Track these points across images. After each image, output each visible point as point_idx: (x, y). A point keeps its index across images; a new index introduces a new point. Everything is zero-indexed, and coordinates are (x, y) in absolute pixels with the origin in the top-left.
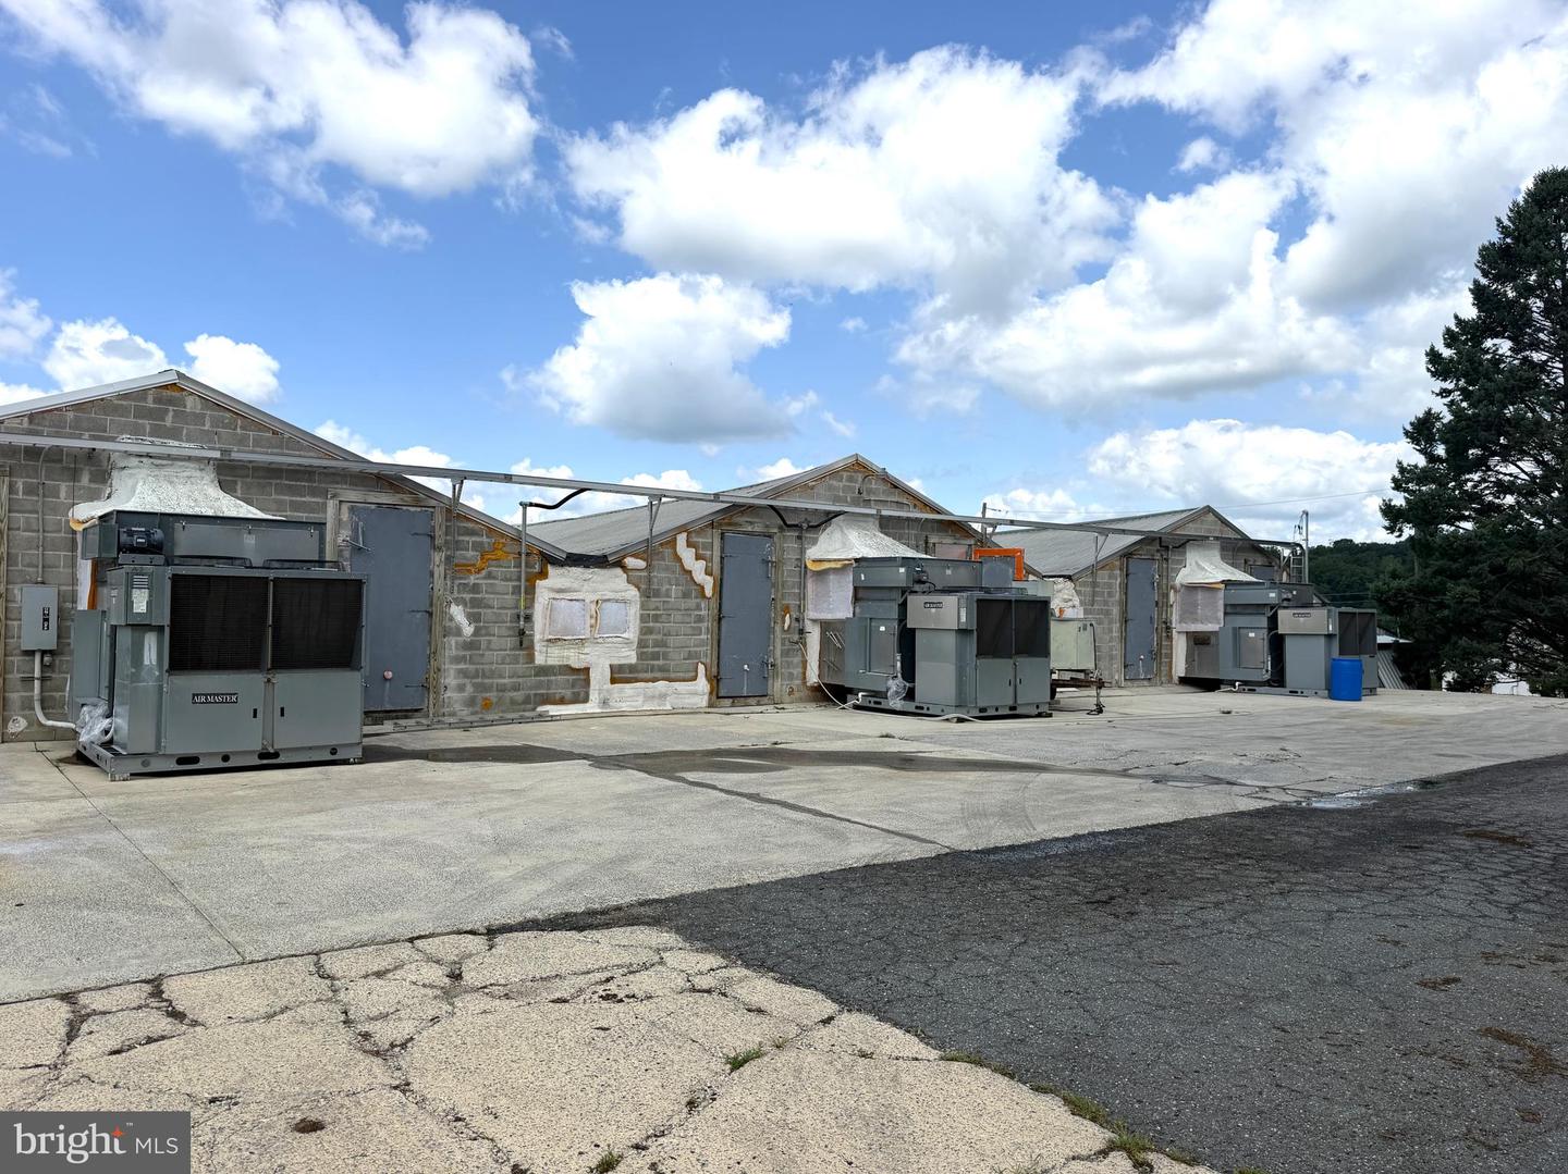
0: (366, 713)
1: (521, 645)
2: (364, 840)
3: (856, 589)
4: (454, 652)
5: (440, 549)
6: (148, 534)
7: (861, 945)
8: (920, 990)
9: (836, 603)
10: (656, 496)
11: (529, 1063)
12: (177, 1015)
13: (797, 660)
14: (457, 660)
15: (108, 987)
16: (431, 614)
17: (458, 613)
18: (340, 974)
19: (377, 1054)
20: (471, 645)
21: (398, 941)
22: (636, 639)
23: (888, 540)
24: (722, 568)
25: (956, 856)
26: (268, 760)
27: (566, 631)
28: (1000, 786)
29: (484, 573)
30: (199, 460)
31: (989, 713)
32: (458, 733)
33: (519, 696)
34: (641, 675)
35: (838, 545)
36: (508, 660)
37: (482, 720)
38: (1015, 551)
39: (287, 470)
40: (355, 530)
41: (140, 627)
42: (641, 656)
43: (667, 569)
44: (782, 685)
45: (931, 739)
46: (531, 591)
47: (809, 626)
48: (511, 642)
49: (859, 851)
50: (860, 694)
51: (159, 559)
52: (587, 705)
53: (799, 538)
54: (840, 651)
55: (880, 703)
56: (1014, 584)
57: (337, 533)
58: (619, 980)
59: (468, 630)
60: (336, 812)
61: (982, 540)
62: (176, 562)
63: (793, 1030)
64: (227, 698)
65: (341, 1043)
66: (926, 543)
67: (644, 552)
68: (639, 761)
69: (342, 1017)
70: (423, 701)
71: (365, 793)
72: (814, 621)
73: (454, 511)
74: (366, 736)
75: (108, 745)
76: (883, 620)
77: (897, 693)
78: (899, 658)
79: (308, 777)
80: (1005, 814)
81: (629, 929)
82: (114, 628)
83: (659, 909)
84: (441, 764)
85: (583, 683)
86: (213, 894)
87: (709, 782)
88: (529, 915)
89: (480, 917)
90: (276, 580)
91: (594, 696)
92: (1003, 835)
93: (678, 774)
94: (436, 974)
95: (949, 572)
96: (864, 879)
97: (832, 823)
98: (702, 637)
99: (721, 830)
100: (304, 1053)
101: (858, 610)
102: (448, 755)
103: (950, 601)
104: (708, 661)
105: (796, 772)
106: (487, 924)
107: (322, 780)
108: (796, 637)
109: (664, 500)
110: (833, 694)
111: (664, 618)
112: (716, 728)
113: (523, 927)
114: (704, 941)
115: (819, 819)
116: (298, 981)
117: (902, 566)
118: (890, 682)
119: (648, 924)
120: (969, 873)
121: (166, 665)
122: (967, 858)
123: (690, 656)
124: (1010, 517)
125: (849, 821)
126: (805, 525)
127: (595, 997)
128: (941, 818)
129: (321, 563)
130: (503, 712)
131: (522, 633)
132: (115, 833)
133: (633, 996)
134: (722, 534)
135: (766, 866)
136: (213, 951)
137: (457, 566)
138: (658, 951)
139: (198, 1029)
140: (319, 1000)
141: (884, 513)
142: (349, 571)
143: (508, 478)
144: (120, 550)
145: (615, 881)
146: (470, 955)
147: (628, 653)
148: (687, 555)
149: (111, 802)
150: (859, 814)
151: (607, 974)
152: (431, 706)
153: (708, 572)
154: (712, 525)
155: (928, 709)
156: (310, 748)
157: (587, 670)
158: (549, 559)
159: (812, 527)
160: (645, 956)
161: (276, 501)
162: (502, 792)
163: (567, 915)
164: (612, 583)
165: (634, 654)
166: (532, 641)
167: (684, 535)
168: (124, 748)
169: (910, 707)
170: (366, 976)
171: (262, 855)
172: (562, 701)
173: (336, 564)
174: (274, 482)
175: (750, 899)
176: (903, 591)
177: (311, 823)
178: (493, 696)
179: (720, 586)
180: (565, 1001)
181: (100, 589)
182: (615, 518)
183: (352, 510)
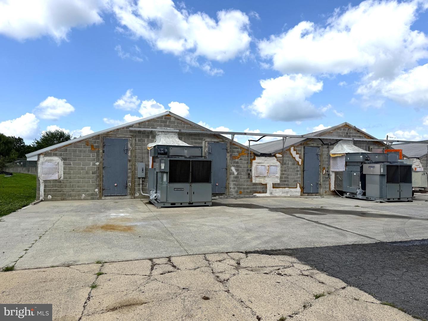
0: (213, 194)
1: (249, 177)
2: (214, 226)
3: (346, 162)
4: (232, 179)
5: (229, 153)
6: (164, 150)
7: (353, 267)
8: (373, 282)
9: (340, 166)
10: (285, 137)
11: (259, 289)
12: (174, 266)
13: (328, 183)
14: (233, 181)
15: (159, 258)
16: (227, 169)
17: (233, 169)
18: (210, 260)
19: (221, 282)
20: (236, 177)
21: (224, 253)
22: (279, 176)
23: (356, 148)
24: (304, 157)
25: (382, 243)
26: (191, 205)
27: (261, 174)
28: (396, 223)
29: (239, 158)
30: (174, 132)
31: (391, 200)
32: (234, 200)
33: (249, 191)
34: (281, 186)
35: (340, 149)
36: (246, 181)
37: (239, 197)
38: (399, 150)
39: (193, 134)
40: (209, 148)
41: (163, 172)
42: (281, 181)
43: (288, 157)
44: (323, 190)
45: (372, 208)
46: (251, 163)
47: (331, 173)
48: (246, 177)
49: (350, 240)
50: (348, 194)
51: (166, 156)
52: (267, 194)
53: (328, 147)
54: (341, 181)
55: (354, 196)
56: (399, 161)
57: (205, 149)
58: (282, 270)
59: (236, 173)
60: (207, 218)
61: (388, 147)
62: (170, 157)
63: (333, 290)
64: (181, 189)
65: (212, 278)
66: (369, 148)
67: (281, 152)
68: (282, 210)
69: (212, 271)
70: (225, 191)
71: (213, 214)
72: (333, 172)
73: (232, 143)
74: (213, 199)
75: (156, 200)
76: (355, 172)
77: (360, 193)
78: (360, 183)
79: (199, 209)
80: (398, 231)
81: (283, 256)
82: (157, 173)
83: (291, 252)
84: (231, 208)
85: (265, 188)
86: (180, 237)
87: (303, 217)
88: (256, 249)
89: (243, 248)
90: (192, 161)
91: (268, 191)
92: (398, 238)
93: (293, 214)
94: (234, 263)
95: (377, 157)
96: (352, 248)
97: (341, 231)
98: (298, 176)
99: (307, 231)
100: (203, 279)
101: (347, 168)
102: (232, 205)
103: (378, 166)
104: (300, 183)
105: (328, 216)
106: (245, 250)
107: (203, 210)
108: (327, 176)
109: (287, 138)
110: (339, 193)
111: (287, 171)
112: (303, 202)
113: (255, 252)
114: (305, 261)
115: (337, 230)
116: (201, 261)
117: (361, 155)
118: (358, 190)
119: (288, 255)
120: (387, 249)
121: (168, 182)
122: (386, 244)
123: (295, 181)
124: (396, 139)
125: (346, 231)
126: (330, 144)
127: (275, 273)
128: (376, 232)
129: (202, 156)
130: (245, 195)
131: (249, 174)
132: (158, 221)
133: (286, 275)
134: (304, 147)
135: (322, 242)
136: (181, 251)
137: (233, 157)
138: (292, 263)
139: (179, 270)
140: (206, 266)
141: (355, 139)
142: (208, 159)
143: (245, 134)
144: (158, 154)
145: (278, 242)
146: (242, 258)
147: (277, 180)
148: (294, 153)
149: (157, 213)
150: (349, 229)
151: (278, 268)
152: (227, 192)
153: (300, 158)
154: (301, 144)
155: (370, 198)
156: (200, 202)
157: (266, 184)
158: (256, 155)
159: (332, 144)
160: (288, 264)
161: (191, 142)
162: (246, 216)
163: (266, 250)
164: (273, 161)
165: (279, 180)
166: (252, 176)
167: (293, 147)
168: (160, 201)
169: (364, 198)
170: (217, 261)
171: (191, 228)
172: (260, 193)
173: (205, 157)
174: (191, 137)
175: (318, 251)
176: (362, 163)
177: (201, 221)
178: (242, 190)
179: (303, 162)
180: (267, 274)
181: (154, 163)
182: (272, 143)
183: (208, 143)
